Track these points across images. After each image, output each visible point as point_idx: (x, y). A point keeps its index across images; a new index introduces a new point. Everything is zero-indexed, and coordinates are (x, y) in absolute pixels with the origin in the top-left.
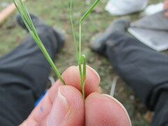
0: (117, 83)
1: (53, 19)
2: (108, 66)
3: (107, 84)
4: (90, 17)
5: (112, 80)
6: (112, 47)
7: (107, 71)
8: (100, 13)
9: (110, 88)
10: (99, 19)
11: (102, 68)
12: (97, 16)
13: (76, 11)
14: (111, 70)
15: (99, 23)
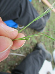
0: (23, 57)
1: (49, 26)
2: (30, 52)
3: (22, 52)
4: (51, 43)
5: (24, 54)
6: (39, 52)
7: (28, 52)
8: (53, 47)
9: (20, 54)
10: (50, 47)
11: (29, 49)
12: (52, 45)
13: (53, 36)
14: (28, 53)
15: (49, 46)
